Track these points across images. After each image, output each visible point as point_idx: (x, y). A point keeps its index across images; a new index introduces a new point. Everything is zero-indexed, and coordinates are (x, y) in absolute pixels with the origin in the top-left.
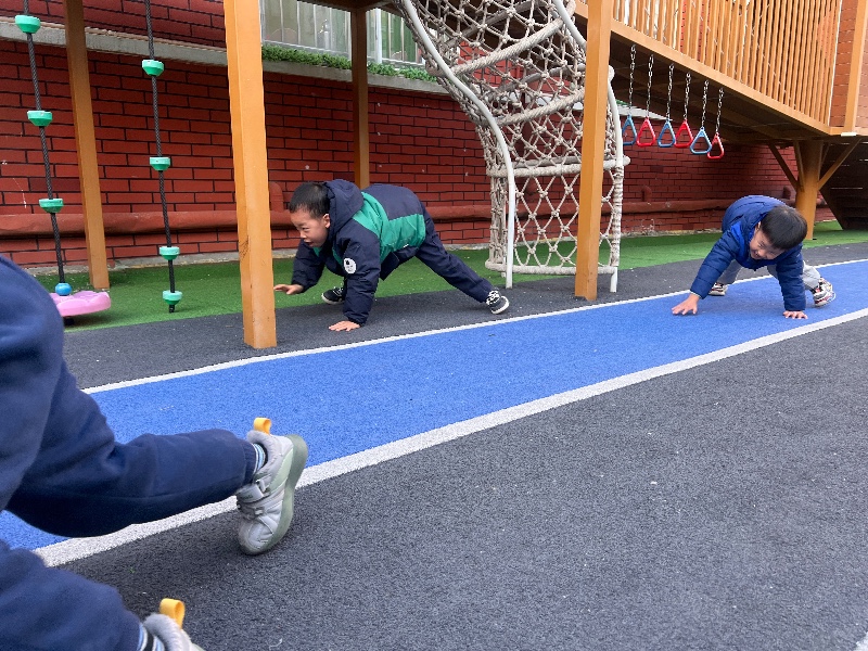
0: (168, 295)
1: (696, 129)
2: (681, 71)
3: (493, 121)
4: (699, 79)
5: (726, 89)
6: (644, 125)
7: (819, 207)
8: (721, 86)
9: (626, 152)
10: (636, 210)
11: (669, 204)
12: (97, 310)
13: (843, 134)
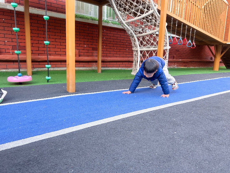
0: (47, 78)
1: (188, 40)
2: (185, 25)
3: (135, 36)
4: (189, 27)
5: (196, 30)
6: (174, 38)
7: (220, 62)
8: (195, 29)
9: (169, 45)
10: (172, 61)
11: (180, 60)
12: (28, 81)
13: (227, 43)
